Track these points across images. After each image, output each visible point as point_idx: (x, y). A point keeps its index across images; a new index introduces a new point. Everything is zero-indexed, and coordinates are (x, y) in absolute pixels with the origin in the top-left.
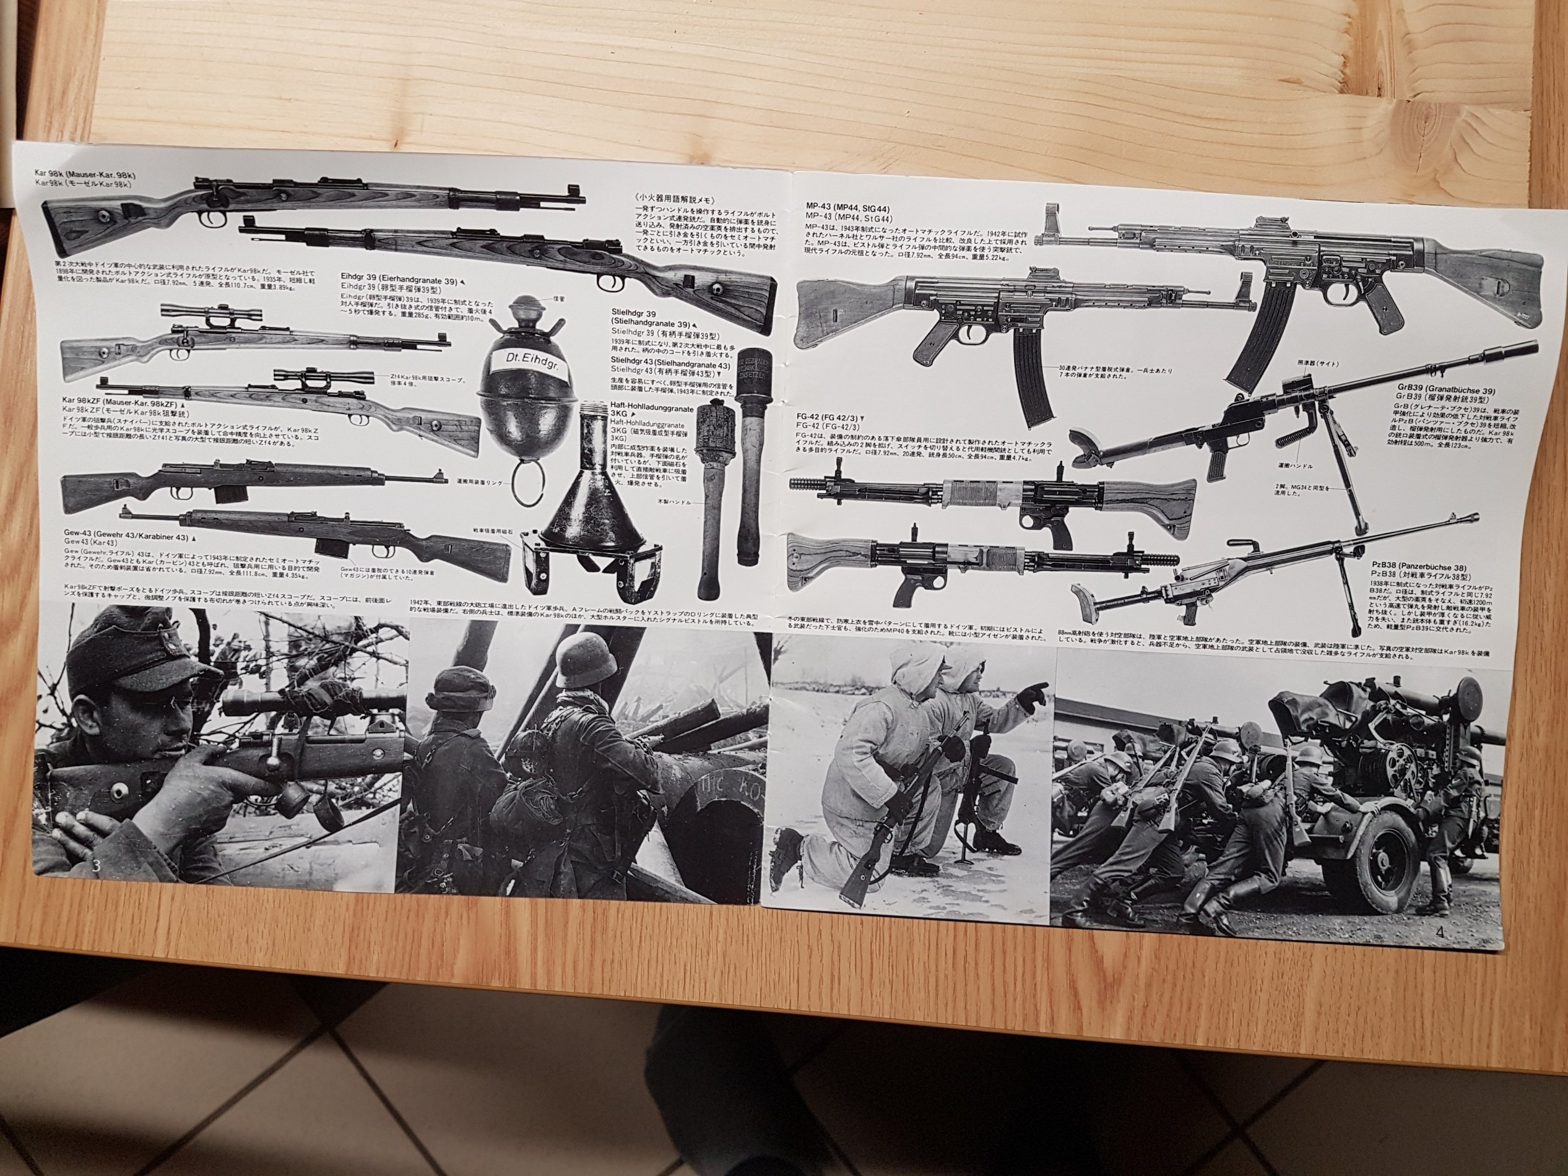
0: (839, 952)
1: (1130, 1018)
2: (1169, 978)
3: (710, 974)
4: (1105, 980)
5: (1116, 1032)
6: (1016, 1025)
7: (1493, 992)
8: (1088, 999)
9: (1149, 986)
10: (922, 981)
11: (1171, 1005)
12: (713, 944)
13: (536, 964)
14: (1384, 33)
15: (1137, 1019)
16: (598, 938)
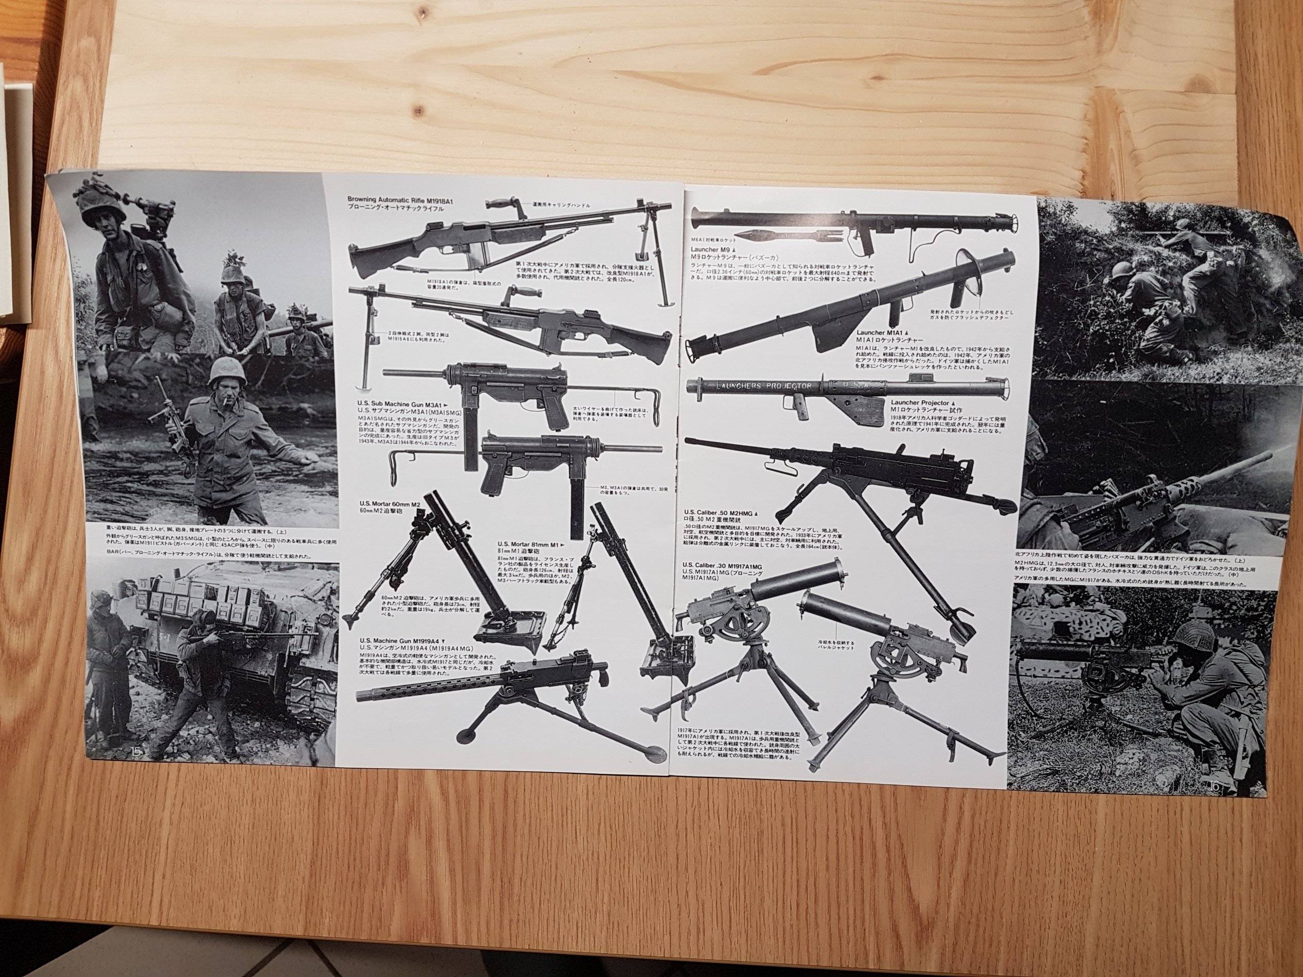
0: (703, 909)
1: (943, 954)
2: (974, 920)
3: (598, 930)
4: (921, 924)
5: (931, 966)
6: (850, 964)
7: (1240, 924)
8: (908, 941)
9: (957, 927)
10: (771, 928)
11: (976, 943)
12: (600, 905)
13: (456, 924)
14: (1115, 151)
15: (948, 954)
16: (506, 903)
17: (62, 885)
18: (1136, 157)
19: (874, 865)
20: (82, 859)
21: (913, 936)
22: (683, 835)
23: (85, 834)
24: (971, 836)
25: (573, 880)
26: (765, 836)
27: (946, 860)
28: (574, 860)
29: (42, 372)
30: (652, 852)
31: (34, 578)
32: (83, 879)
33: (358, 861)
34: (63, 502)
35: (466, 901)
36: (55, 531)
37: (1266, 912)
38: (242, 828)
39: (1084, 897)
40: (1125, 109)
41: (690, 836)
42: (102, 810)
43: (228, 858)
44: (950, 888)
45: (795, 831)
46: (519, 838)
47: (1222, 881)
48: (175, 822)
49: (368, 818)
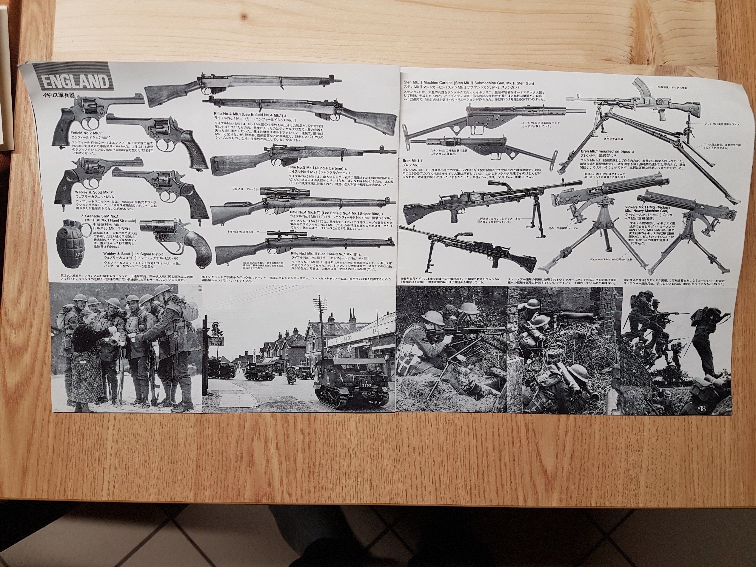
0: (424, 476)
1: (561, 496)
2: (577, 476)
3: (365, 490)
4: (548, 479)
5: (554, 503)
6: (509, 503)
7: (725, 472)
8: (541, 489)
9: (568, 480)
10: (464, 486)
11: (579, 488)
12: (365, 475)
13: (283, 490)
14: (649, 35)
15: (564, 496)
16: (312, 477)
17: (49, 480)
18: (660, 38)
19: (520, 447)
20: (60, 464)
21: (544, 487)
22: (411, 434)
23: (61, 449)
24: (574, 428)
25: (349, 462)
26: (458, 433)
27: (561, 442)
28: (350, 450)
29: (22, 179)
30: (394, 444)
31: (23, 300)
32: (61, 476)
33: (224, 457)
34: (39, 256)
35: (288, 478)
36: (34, 273)
37: (739, 466)
38: (155, 441)
39: (638, 460)
40: (653, 11)
41: (416, 435)
42: (71, 435)
43: (147, 459)
44: (563, 458)
45: (474, 429)
46: (318, 440)
47: (715, 449)
48: (115, 439)
49: (229, 432)
